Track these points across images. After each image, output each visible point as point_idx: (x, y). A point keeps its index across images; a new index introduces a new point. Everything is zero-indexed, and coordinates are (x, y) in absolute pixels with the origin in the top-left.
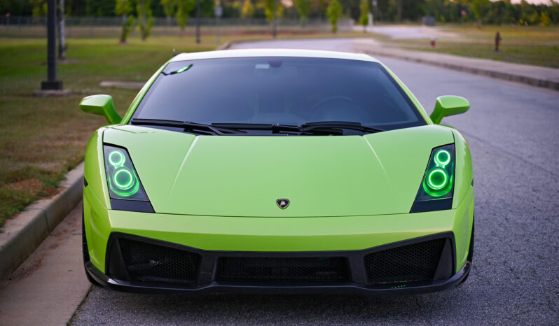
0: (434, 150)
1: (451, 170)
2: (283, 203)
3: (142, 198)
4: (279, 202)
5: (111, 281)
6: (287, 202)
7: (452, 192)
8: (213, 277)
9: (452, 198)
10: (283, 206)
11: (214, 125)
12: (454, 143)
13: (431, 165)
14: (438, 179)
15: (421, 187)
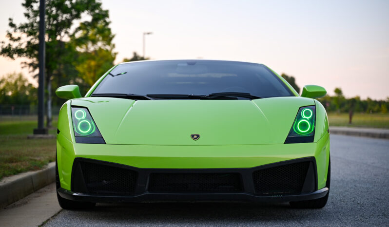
0: (301, 109)
1: (313, 120)
2: (196, 137)
3: (97, 135)
4: (193, 136)
5: (75, 194)
6: (198, 136)
7: (314, 132)
8: (147, 187)
9: (314, 136)
10: (195, 138)
11: (148, 95)
12: (315, 105)
13: (299, 117)
14: (304, 126)
15: (292, 129)
